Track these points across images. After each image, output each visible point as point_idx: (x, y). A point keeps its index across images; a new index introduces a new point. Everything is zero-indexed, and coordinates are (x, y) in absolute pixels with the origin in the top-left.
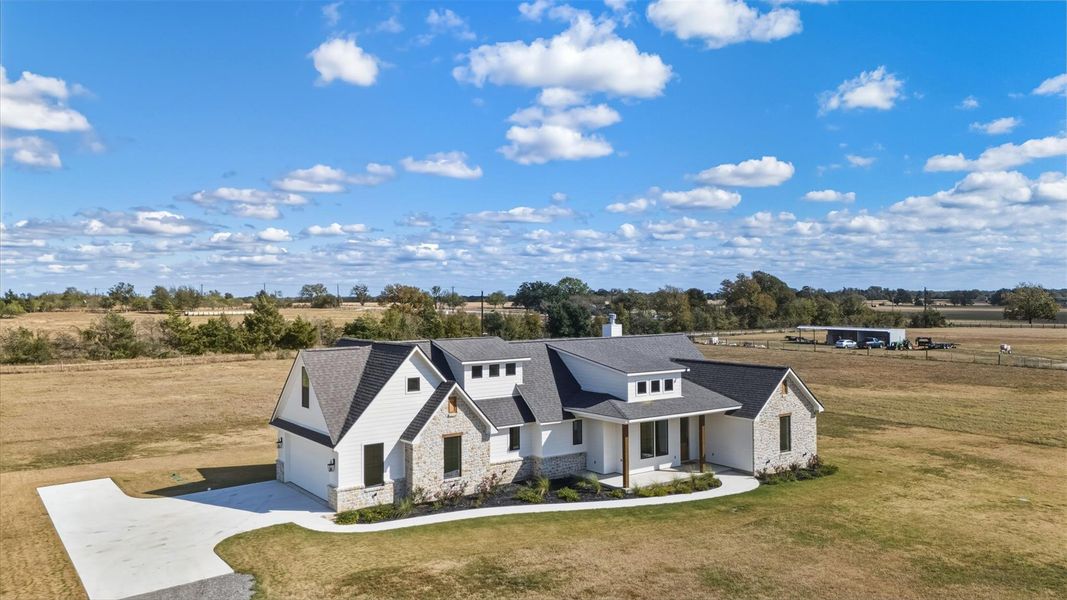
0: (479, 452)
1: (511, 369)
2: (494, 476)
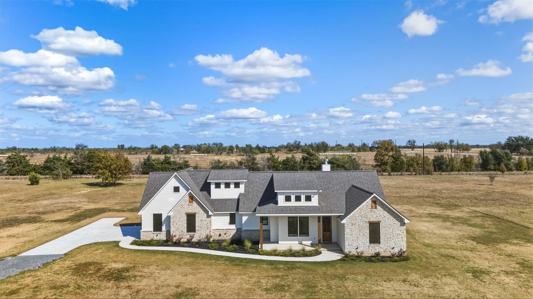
0: (205, 223)
1: (237, 185)
2: (220, 235)
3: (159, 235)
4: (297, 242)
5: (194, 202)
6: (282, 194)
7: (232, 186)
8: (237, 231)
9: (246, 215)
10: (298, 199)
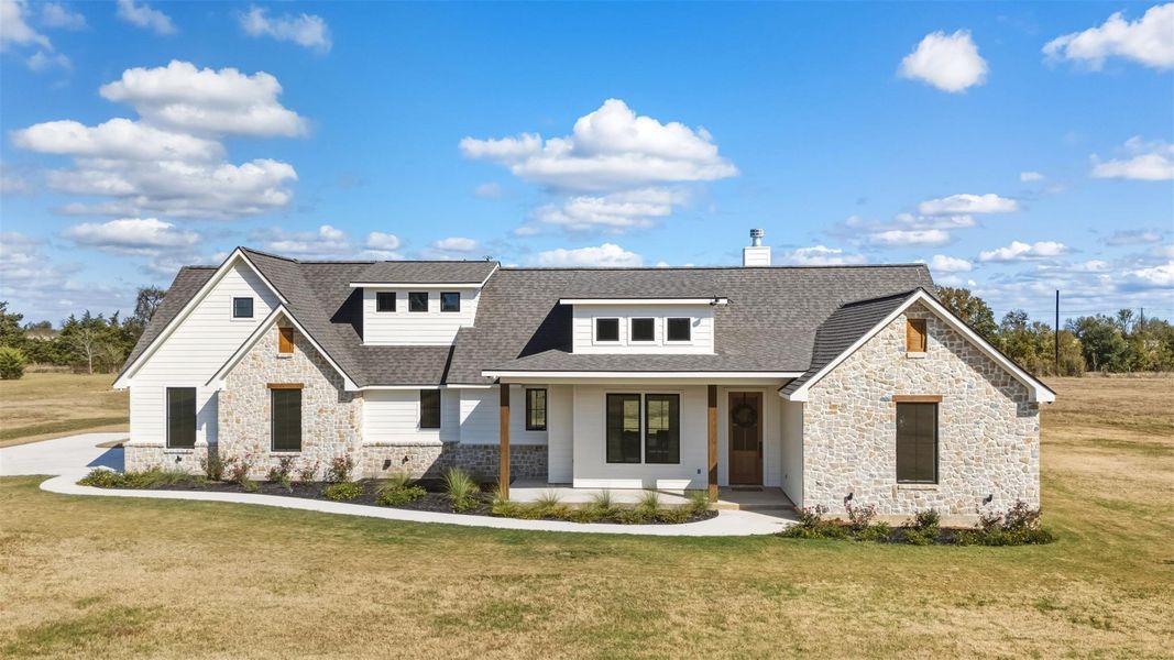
0: (333, 418)
1: (450, 302)
2: (387, 464)
3: (184, 457)
4: (638, 484)
5: (296, 349)
6: (587, 311)
7: (434, 304)
8: (445, 452)
9: (471, 394)
10: (643, 330)
